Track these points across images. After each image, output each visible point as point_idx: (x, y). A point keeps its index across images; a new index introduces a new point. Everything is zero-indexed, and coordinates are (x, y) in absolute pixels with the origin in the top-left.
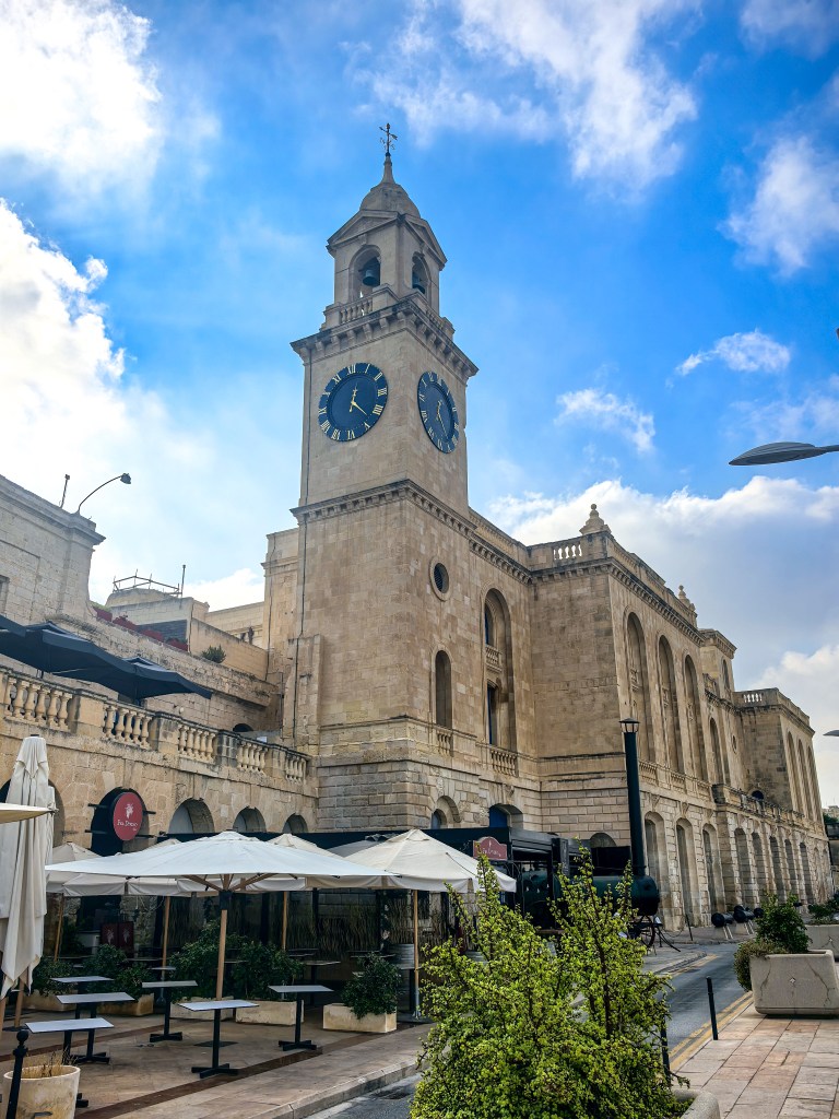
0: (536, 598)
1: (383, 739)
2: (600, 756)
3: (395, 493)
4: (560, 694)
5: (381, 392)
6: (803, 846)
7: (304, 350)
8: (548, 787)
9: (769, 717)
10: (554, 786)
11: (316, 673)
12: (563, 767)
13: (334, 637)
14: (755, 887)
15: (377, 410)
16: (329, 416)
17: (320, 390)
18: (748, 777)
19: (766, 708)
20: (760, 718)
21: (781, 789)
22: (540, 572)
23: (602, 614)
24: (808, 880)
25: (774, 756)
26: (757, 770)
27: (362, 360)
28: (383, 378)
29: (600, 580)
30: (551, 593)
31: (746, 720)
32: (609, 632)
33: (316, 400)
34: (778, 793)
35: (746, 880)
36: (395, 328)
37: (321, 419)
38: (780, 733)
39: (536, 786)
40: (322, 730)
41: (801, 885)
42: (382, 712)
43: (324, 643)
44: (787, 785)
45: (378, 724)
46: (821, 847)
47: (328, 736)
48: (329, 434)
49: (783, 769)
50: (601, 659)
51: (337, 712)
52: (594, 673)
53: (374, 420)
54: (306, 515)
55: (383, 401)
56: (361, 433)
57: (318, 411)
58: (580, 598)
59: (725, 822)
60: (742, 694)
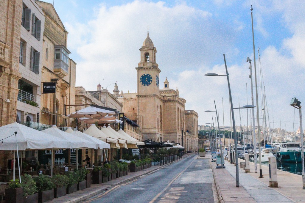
0: (164, 105)
1: (152, 131)
2: (173, 130)
3: (154, 96)
4: (168, 121)
5: (151, 80)
6: (195, 141)
7: (137, 69)
8: (165, 134)
9: (191, 116)
10: (166, 134)
11: (142, 121)
12: (167, 131)
13: (144, 116)
14: (188, 148)
15: (150, 82)
16: (142, 81)
17: (140, 77)
18: (186, 127)
19: (191, 114)
20: (190, 116)
21: (192, 130)
22: (165, 101)
23: (175, 108)
24: (195, 147)
25: (191, 123)
26: (188, 126)
27: (148, 73)
28: (151, 77)
29: (175, 103)
30: (167, 104)
31: (187, 116)
32: (176, 112)
33: (140, 78)
34: (191, 131)
35: (187, 147)
36: (153, 70)
37: (141, 81)
38: (193, 119)
39: (163, 134)
40: (143, 129)
41: (194, 148)
42: (152, 127)
43: (143, 117)
44: (193, 129)
45: (151, 128)
46: (198, 140)
47: (144, 129)
48: (142, 84)
49: (193, 126)
50: (174, 116)
51: (145, 126)
52: (173, 118)
53: (150, 84)
54: (139, 97)
55: (151, 81)
56: (148, 85)
57: (140, 80)
58: (171, 106)
59: (186, 138)
60: (187, 111)
